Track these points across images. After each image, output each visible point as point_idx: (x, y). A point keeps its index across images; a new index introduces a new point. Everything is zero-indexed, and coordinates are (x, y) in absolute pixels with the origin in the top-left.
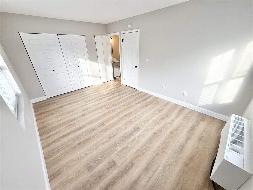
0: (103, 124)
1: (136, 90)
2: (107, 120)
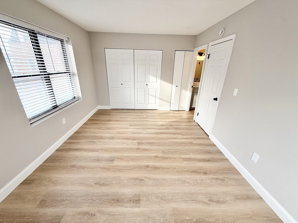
0: (112, 160)
1: (207, 136)
2: (121, 159)
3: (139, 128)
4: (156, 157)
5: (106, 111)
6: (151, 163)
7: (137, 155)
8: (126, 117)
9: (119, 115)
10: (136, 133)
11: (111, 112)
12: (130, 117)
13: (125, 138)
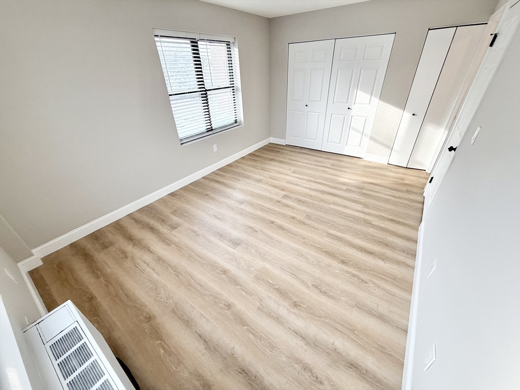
0: (242, 202)
3: (302, 179)
4: (293, 218)
5: (277, 146)
6: (279, 221)
7: (272, 207)
8: (298, 159)
9: (291, 155)
10: (293, 184)
11: (283, 149)
12: (303, 161)
13: (273, 186)
